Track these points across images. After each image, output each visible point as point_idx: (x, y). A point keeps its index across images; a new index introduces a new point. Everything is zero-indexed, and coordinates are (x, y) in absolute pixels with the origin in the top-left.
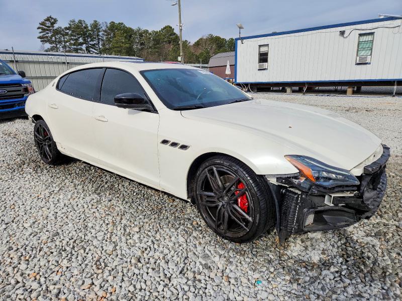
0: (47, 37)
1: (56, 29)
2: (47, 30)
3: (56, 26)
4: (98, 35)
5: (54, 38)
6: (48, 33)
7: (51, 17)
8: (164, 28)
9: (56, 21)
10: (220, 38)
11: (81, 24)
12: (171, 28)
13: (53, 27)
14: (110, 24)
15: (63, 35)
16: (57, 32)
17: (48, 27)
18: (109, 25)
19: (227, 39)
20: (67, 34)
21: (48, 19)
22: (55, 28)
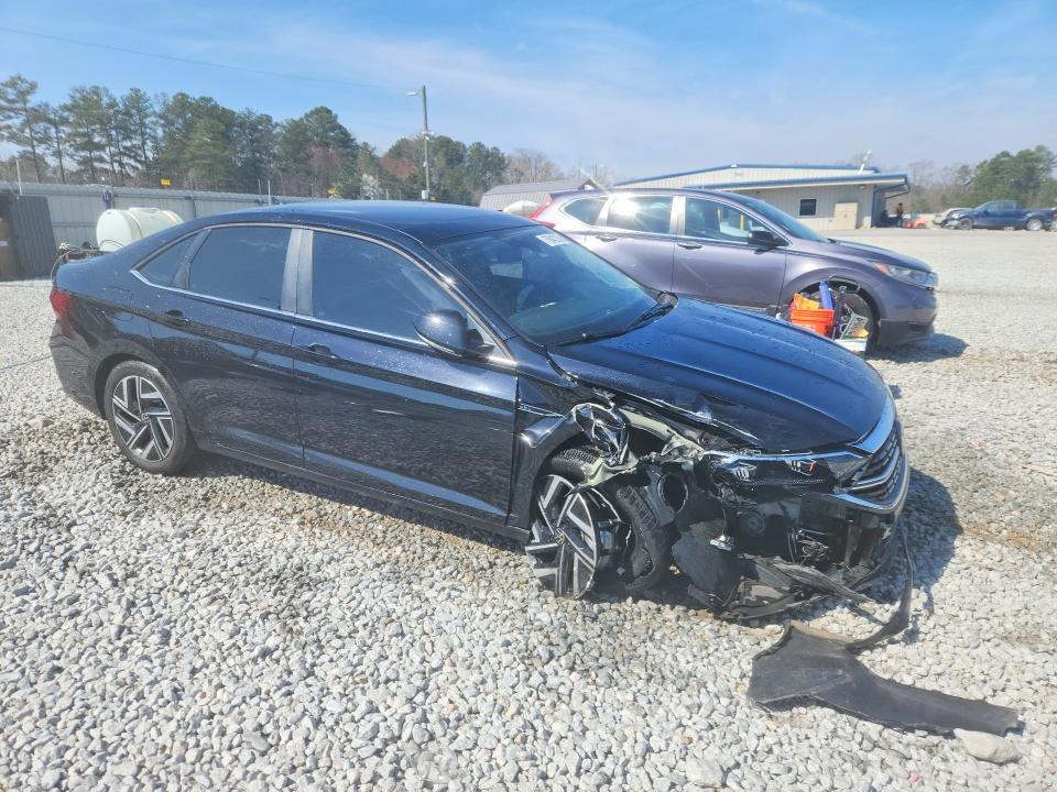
0: (9, 127)
1: (33, 109)
2: (11, 110)
3: (34, 101)
4: (143, 125)
5: (27, 130)
6: (10, 117)
7: (19, 78)
8: (313, 113)
9: (33, 87)
10: (449, 141)
11: (98, 94)
12: (329, 112)
13: (25, 102)
14: (174, 97)
15: (55, 125)
16: (37, 115)
17: (13, 102)
18: (171, 101)
19: (468, 143)
20: (65, 121)
21: (13, 84)
22: (29, 105)
